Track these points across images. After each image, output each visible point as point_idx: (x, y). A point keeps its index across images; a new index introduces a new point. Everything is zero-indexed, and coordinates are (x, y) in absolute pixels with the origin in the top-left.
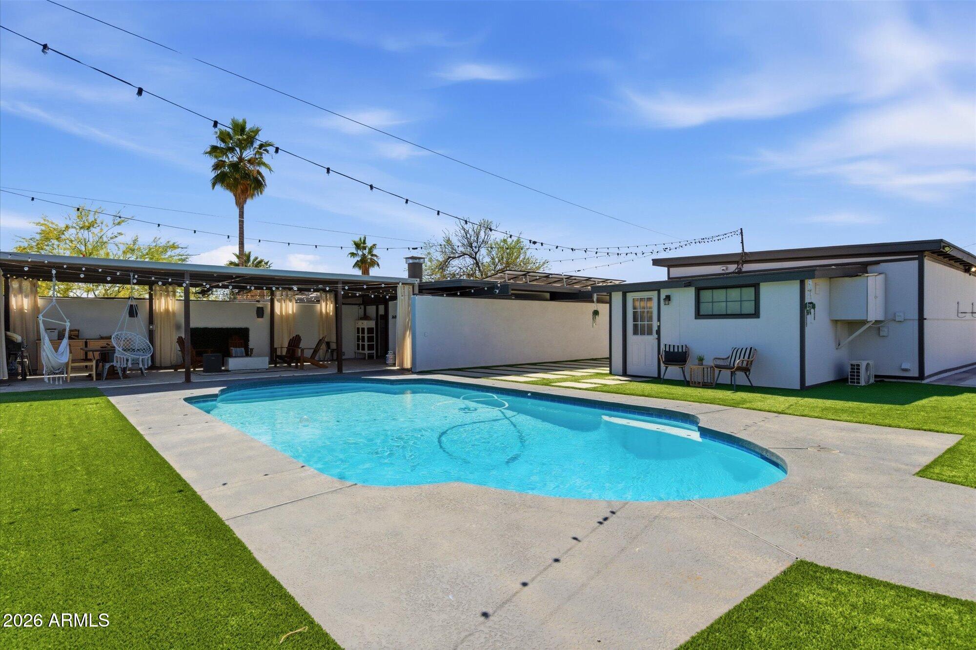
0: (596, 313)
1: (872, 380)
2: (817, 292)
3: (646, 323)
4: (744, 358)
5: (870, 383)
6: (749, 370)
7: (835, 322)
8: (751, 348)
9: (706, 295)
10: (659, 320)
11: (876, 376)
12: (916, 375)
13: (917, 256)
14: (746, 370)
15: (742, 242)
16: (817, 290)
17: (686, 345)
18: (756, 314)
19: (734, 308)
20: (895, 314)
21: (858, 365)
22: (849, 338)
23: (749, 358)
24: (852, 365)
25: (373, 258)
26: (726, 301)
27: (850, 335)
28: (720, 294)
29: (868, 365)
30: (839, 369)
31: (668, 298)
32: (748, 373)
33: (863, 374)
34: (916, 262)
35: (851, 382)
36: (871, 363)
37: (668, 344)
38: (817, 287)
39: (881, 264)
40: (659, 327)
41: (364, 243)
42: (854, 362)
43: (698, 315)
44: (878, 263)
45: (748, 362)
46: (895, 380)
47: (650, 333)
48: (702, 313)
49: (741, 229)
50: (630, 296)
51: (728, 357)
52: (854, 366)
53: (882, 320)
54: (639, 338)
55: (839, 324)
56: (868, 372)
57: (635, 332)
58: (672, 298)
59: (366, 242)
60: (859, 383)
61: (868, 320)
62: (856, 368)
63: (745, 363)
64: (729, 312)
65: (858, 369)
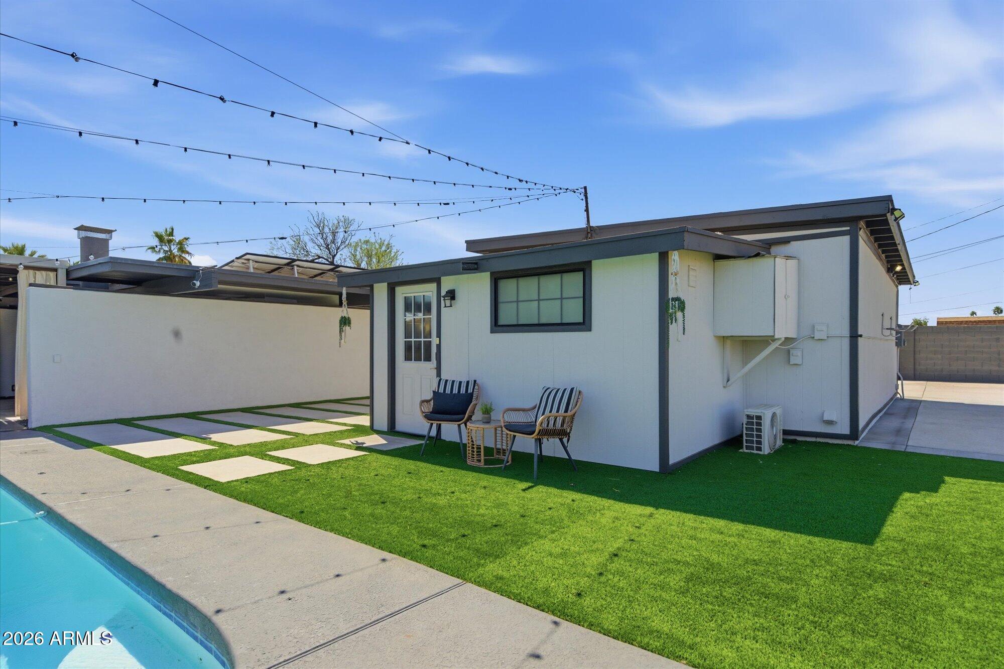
0: (345, 322)
1: (779, 443)
2: (691, 284)
3: (422, 340)
4: (558, 411)
5: (777, 447)
6: (567, 435)
7: (723, 340)
8: (572, 390)
9: (508, 288)
10: (439, 335)
11: (785, 432)
12: (846, 431)
13: (849, 228)
14: (562, 434)
15: (587, 210)
16: (692, 278)
17: (475, 381)
18: (584, 325)
19: (550, 313)
20: (814, 327)
21: (759, 418)
22: (743, 368)
23: (566, 411)
24: (748, 417)
25: (183, 255)
26: (539, 300)
27: (745, 363)
28: (528, 286)
29: (774, 415)
30: (729, 421)
31: (452, 295)
32: (565, 440)
33: (766, 431)
34: (846, 239)
35: (747, 448)
36: (779, 412)
37: (450, 379)
38: (691, 273)
39: (792, 242)
40: (439, 347)
41: (171, 234)
42: (753, 412)
43: (497, 326)
44: (786, 241)
45: (564, 418)
46: (813, 439)
47: (428, 358)
48: (502, 321)
49: (585, 188)
50: (402, 292)
51: (535, 407)
52: (752, 418)
53: (795, 337)
54: (413, 365)
55: (728, 342)
56: (774, 429)
57: (408, 358)
58: (458, 295)
59: (174, 234)
60: (759, 449)
61: (776, 337)
62: (755, 422)
63: (559, 422)
64: (544, 320)
65: (759, 424)
